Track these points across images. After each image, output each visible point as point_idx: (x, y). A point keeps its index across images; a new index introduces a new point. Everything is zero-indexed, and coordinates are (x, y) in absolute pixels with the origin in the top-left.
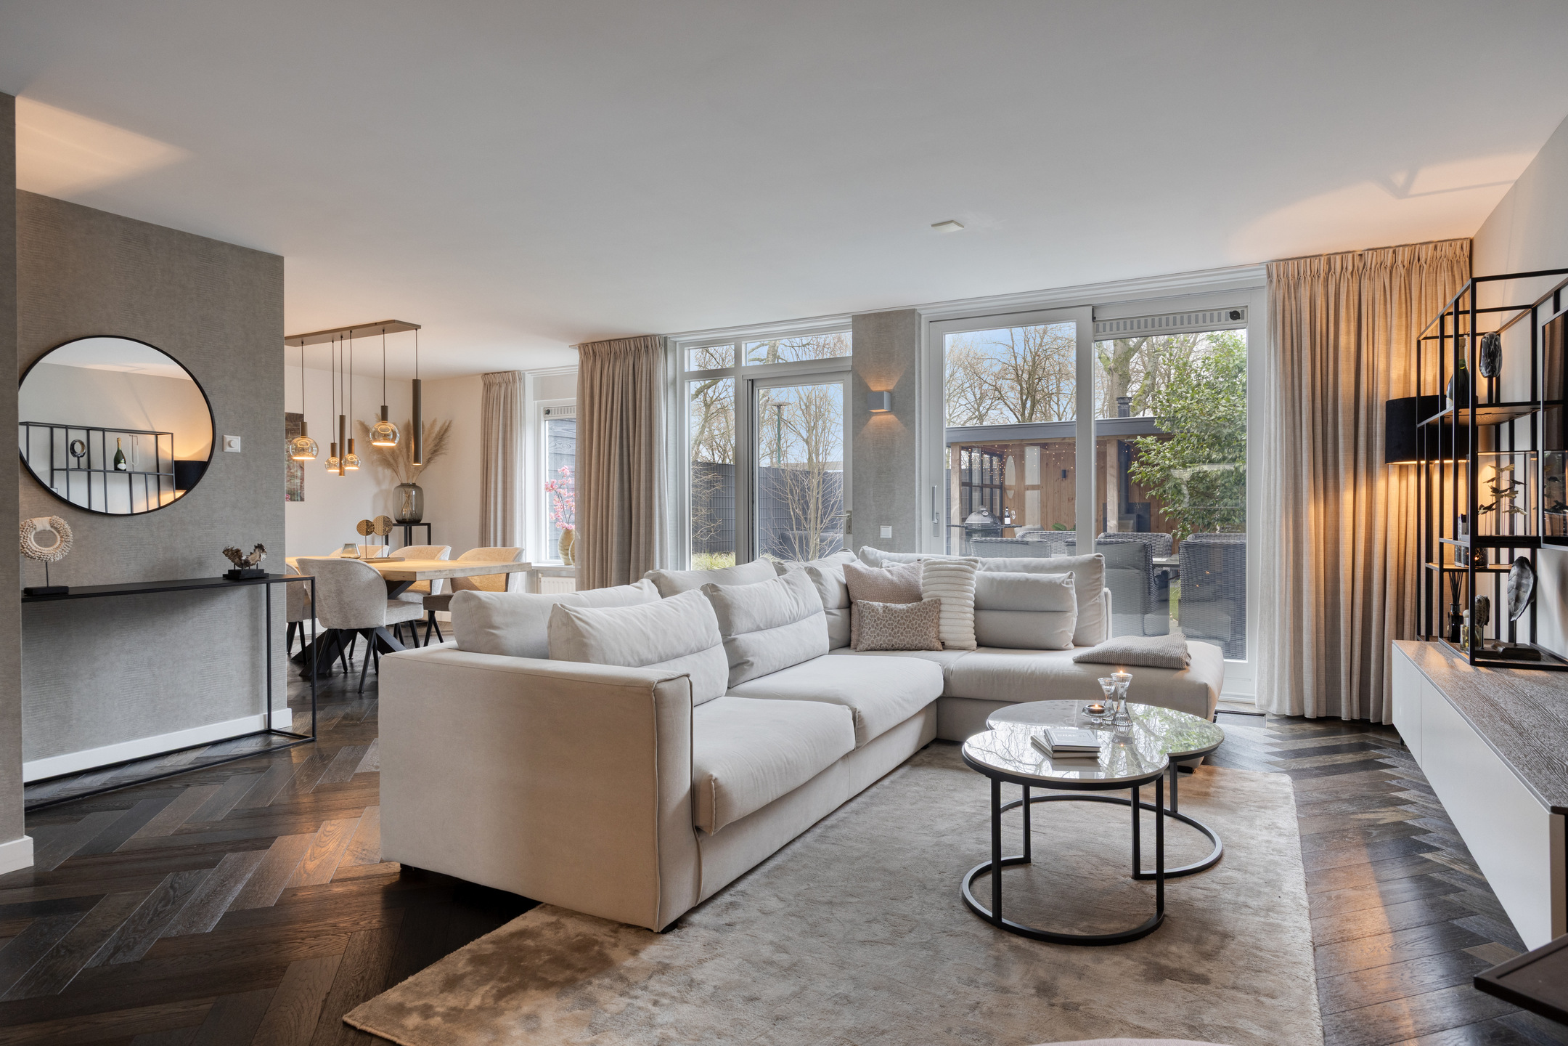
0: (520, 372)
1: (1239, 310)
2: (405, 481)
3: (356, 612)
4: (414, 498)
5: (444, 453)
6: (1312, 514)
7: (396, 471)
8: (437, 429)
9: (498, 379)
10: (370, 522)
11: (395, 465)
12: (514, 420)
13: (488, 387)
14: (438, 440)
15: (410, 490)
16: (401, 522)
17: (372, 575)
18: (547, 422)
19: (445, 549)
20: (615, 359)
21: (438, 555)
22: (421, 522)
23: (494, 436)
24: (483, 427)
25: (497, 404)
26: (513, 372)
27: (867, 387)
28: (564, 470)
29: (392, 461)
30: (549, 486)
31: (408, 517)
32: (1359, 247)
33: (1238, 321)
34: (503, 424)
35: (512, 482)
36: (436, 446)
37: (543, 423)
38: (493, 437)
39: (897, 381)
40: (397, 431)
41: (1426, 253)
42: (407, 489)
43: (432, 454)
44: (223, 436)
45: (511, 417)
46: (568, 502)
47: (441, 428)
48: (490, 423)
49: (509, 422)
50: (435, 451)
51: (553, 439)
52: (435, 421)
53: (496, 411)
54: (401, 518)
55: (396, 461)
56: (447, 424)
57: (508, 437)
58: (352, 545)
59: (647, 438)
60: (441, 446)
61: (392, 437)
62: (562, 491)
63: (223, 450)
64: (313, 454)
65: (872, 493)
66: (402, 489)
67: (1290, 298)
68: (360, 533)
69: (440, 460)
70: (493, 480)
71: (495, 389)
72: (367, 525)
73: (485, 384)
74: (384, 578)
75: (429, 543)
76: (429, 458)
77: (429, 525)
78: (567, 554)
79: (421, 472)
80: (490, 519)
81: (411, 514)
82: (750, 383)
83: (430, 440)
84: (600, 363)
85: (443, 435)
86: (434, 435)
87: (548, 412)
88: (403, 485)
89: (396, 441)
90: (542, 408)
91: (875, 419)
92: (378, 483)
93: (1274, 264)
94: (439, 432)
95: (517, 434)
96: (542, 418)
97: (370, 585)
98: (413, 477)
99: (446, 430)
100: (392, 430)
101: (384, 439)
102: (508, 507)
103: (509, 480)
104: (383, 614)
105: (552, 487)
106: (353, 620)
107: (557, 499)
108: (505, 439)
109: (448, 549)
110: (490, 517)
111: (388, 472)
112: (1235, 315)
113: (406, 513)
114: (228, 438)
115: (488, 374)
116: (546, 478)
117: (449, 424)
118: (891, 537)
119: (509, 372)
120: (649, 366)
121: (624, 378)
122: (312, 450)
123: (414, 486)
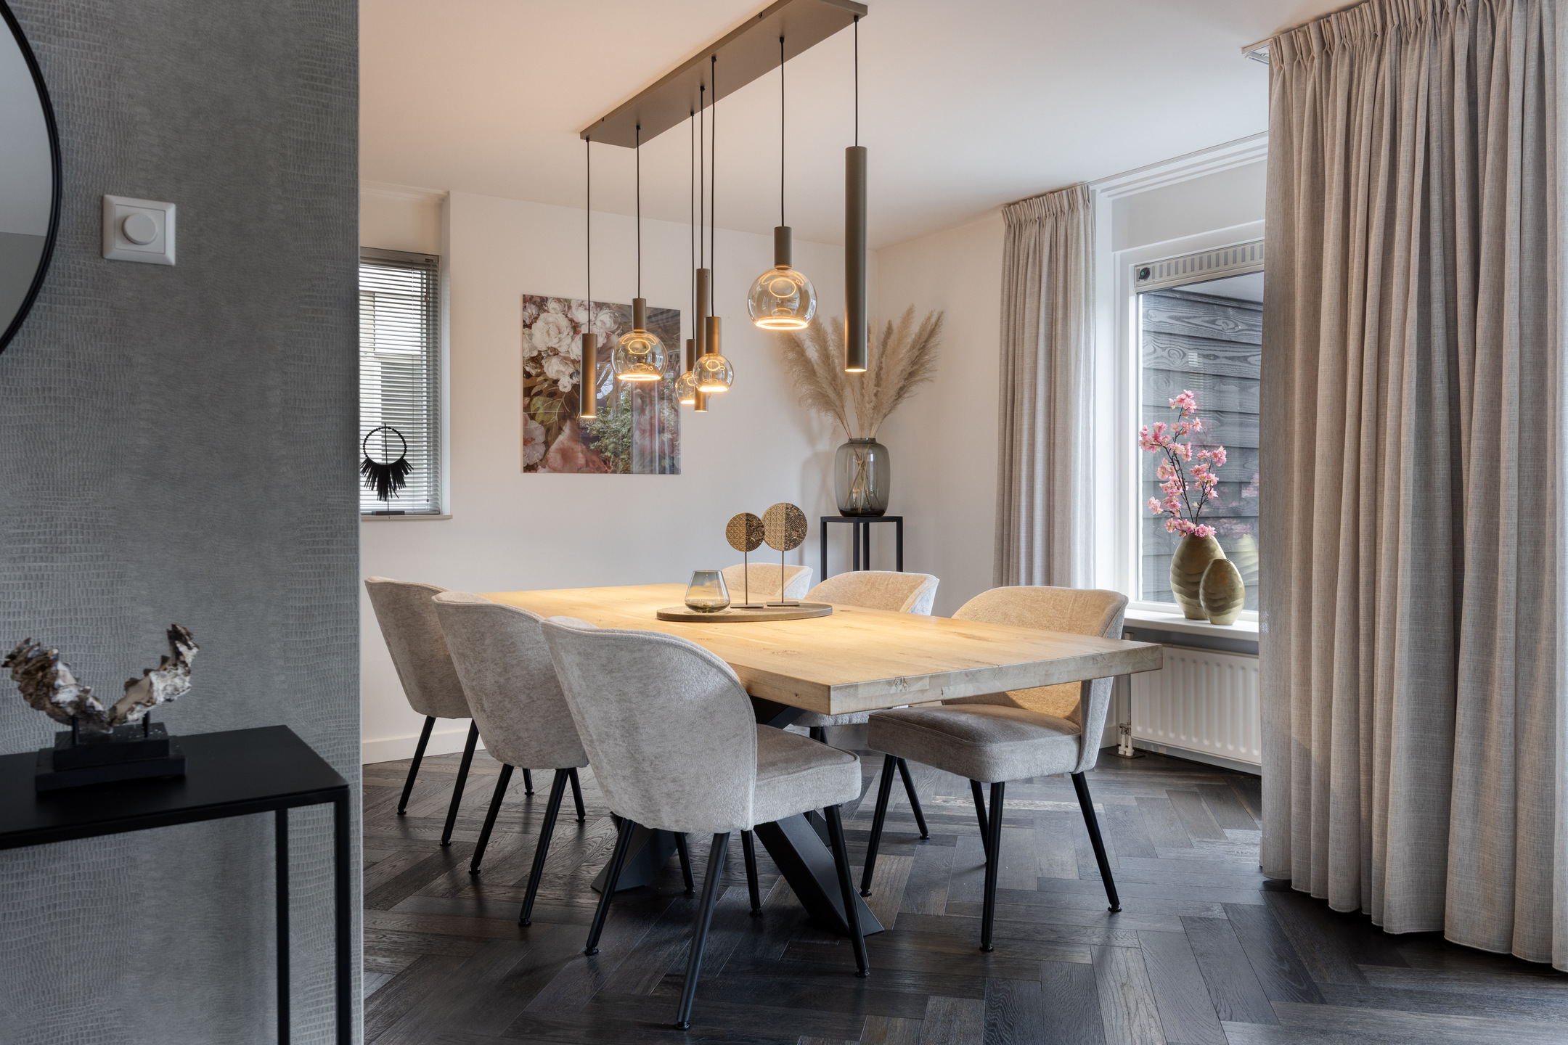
0: (1085, 187)
2: (856, 436)
3: (672, 787)
4: (872, 468)
5: (927, 379)
7: (840, 416)
8: (915, 328)
9: (1038, 210)
10: (755, 517)
11: (837, 403)
12: (1072, 294)
13: (1015, 230)
14: (916, 352)
15: (866, 451)
16: (849, 514)
17: (714, 683)
18: (1141, 296)
19: (926, 584)
20: (1401, 43)
21: (909, 600)
22: (885, 515)
23: (1029, 332)
24: (1005, 318)
25: (1034, 263)
26: (1071, 189)
28: (1182, 400)
29: (832, 395)
30: (1150, 437)
31: (860, 504)
34: (1047, 305)
35: (1066, 430)
36: (913, 363)
37: (1132, 300)
38: (1027, 335)
40: (811, 292)
42: (859, 451)
43: (907, 379)
44: (102, 200)
45: (1066, 288)
46: (1198, 472)
47: (923, 327)
48: (1020, 306)
49: (1060, 300)
50: (912, 374)
51: (1150, 338)
52: (910, 313)
53: (1033, 279)
54: (849, 507)
55: (840, 396)
56: (934, 320)
57: (1059, 332)
58: (712, 575)
59: (1528, 264)
60: (922, 365)
61: (797, 304)
62: (1180, 448)
63: (102, 255)
64: (655, 368)
66: (851, 450)
68: (733, 544)
69: (920, 391)
70: (1026, 426)
71: (1030, 233)
72: (749, 526)
73: (1010, 226)
74: (749, 690)
75: (900, 568)
76: (901, 389)
77: (899, 520)
78: (1195, 595)
79: (885, 416)
80: (1019, 512)
81: (867, 498)
83: (903, 351)
84: (1346, 69)
85: (927, 341)
86: (909, 341)
87: (1145, 274)
88: (853, 443)
89: (807, 316)
90: (1131, 265)
92: (811, 439)
94: (919, 336)
95: (1079, 325)
96: (1132, 290)
97: (708, 710)
98: (871, 425)
99: (932, 333)
100: (800, 289)
101: (781, 312)
102: (1058, 484)
103: (1059, 425)
104: (746, 795)
105: (1156, 438)
106: (667, 808)
107: (1169, 467)
108: (1051, 338)
109: (932, 584)
110: (1019, 506)
111: (829, 418)
113: (859, 498)
114: (119, 205)
115: (1017, 203)
116: (1137, 422)
117: (939, 319)
119: (1061, 190)
120: (1534, 36)
121: (1434, 91)
122: (654, 359)
123: (872, 443)
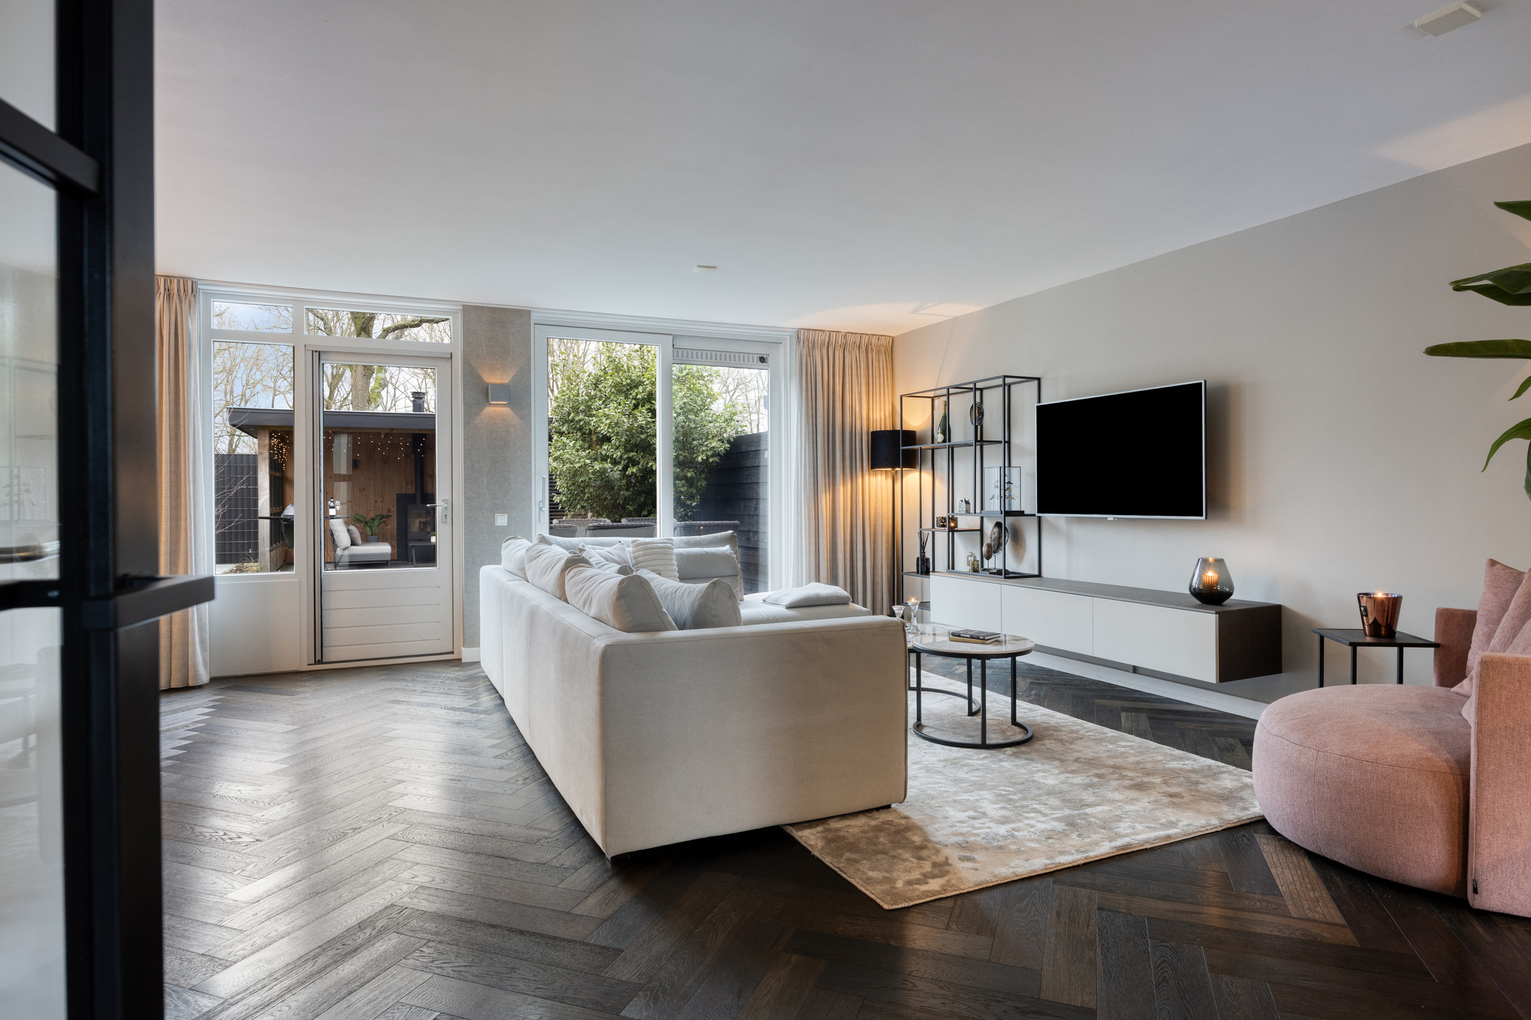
1: (765, 356)
6: (825, 500)
27: (480, 378)
32: (844, 330)
33: (764, 364)
39: (512, 376)
41: (874, 340)
65: (485, 482)
67: (810, 356)
82: (316, 355)
91: (489, 410)
93: (802, 331)
112: (762, 360)
118: (506, 525)
